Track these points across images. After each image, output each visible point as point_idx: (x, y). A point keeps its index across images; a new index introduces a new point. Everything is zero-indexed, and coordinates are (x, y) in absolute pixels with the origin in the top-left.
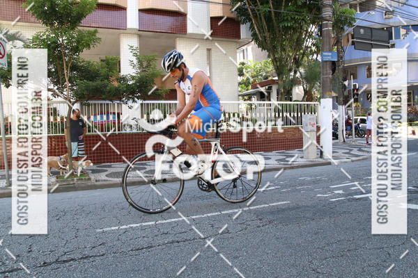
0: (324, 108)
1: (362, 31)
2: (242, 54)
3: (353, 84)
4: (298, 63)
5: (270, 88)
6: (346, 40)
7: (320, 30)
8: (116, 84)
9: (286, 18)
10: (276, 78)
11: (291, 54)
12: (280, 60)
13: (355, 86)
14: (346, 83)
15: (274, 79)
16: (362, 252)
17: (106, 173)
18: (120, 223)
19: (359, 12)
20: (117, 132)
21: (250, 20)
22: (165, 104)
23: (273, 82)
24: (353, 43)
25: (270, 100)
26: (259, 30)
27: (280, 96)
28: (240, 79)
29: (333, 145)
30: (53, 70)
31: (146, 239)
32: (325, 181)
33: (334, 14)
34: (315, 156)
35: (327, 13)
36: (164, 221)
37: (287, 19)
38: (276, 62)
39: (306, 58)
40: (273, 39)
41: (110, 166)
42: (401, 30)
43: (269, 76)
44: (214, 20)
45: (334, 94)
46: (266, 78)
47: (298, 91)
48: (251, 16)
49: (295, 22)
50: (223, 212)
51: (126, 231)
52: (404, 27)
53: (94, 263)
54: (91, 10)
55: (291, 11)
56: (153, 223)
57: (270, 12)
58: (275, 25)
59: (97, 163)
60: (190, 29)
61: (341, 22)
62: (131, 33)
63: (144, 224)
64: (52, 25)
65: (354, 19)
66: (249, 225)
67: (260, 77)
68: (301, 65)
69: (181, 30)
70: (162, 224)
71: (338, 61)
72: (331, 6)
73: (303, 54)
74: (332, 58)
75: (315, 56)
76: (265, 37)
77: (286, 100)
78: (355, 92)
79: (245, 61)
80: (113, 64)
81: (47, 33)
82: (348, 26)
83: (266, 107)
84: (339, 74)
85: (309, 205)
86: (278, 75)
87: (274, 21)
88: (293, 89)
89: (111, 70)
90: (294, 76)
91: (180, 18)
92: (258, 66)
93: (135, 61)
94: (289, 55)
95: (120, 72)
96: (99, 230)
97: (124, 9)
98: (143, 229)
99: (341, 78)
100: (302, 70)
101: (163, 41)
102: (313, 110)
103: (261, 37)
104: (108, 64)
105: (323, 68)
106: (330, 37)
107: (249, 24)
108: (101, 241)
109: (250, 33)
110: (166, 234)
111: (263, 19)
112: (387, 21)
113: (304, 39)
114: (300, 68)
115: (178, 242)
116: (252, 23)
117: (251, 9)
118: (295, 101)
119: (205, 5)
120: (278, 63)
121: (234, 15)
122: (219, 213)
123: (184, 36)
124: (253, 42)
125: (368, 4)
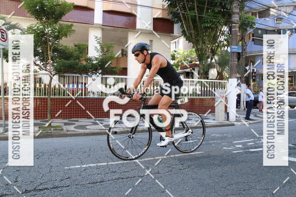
0: (231, 85)
1: (260, 31)
2: (174, 45)
3: (252, 68)
4: (214, 52)
5: (194, 69)
6: (248, 38)
7: (230, 30)
8: (84, 63)
9: (206, 20)
10: (198, 63)
11: (209, 46)
12: (201, 49)
13: (253, 70)
14: (247, 68)
15: (196, 63)
16: (254, 192)
17: (75, 126)
18: (82, 163)
19: (258, 18)
20: (83, 97)
21: (181, 21)
22: (118, 78)
23: (196, 65)
24: (253, 40)
25: (193, 78)
26: (187, 28)
27: (200, 76)
28: (172, 62)
29: (237, 111)
30: (41, 51)
31: (99, 175)
32: (230, 137)
33: (240, 19)
34: (223, 119)
35: (236, 18)
36: (114, 163)
37: (207, 22)
38: (198, 52)
39: (219, 49)
40: (197, 35)
41: (77, 121)
42: (287, 32)
43: (193, 61)
44: (155, 20)
45: (238, 76)
46: (191, 62)
47: (213, 73)
48: (182, 18)
49: (213, 24)
50: (156, 158)
51: (86, 169)
52: (290, 30)
53: (61, 192)
54: (69, 10)
55: (210, 16)
56: (106, 164)
57: (195, 16)
58: (199, 25)
59: (69, 118)
60: (138, 26)
61: (245, 25)
62: (97, 27)
63: (99, 164)
64: (41, 19)
65: (254, 23)
66: (174, 168)
67: (186, 61)
68: (216, 54)
69: (132, 26)
70: (112, 164)
71: (242, 52)
72: (238, 14)
73: (218, 46)
74: (238, 50)
75: (226, 48)
76: (191, 34)
77: (204, 78)
78: (254, 74)
79: (177, 50)
80: (83, 49)
81: (38, 25)
82: (250, 28)
83: (190, 83)
84: (242, 61)
85: (218, 155)
86: (200, 61)
87: (198, 22)
88: (210, 71)
89: (81, 53)
90: (211, 62)
91: (132, 18)
92: (186, 53)
93: (99, 47)
94: (207, 47)
95: (88, 54)
96: (66, 168)
97: (93, 10)
98: (98, 168)
99: (244, 64)
100: (216, 57)
101: (119, 33)
102: (223, 87)
103: (188, 33)
104: (79, 48)
105: (231, 57)
106: (237, 36)
107: (180, 24)
108: (67, 176)
109: (181, 30)
110: (114, 172)
111: (190, 21)
112: (278, 25)
113: (219, 35)
114: (215, 56)
115: (122, 179)
116: (182, 24)
117: (182, 13)
118: (210, 79)
119: (150, 10)
120: (200, 52)
121: (170, 17)
123: (134, 30)
124: (183, 37)
125: (264, 13)
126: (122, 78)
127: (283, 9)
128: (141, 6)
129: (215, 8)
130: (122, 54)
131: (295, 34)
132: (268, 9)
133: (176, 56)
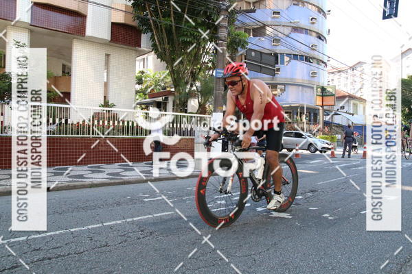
1: (253, 53)
2: (142, 63)
4: (194, 77)
5: (166, 99)
9: (185, 33)
10: (173, 90)
11: (188, 68)
12: (178, 72)
15: (171, 90)
19: (252, 37)
21: (151, 31)
22: (54, 108)
23: (170, 93)
25: (166, 111)
26: (159, 41)
27: (175, 107)
28: (138, 87)
32: (210, 191)
33: (229, 34)
35: (223, 33)
37: (187, 34)
38: (174, 74)
39: (202, 73)
40: (173, 52)
42: (285, 57)
43: (168, 87)
44: (115, 25)
46: (164, 88)
47: (193, 104)
48: (153, 27)
52: (288, 55)
56: (25, 238)
57: (171, 25)
58: (175, 38)
60: (89, 32)
61: (235, 44)
62: (20, 26)
63: (13, 240)
65: (247, 43)
66: (130, 237)
67: (158, 87)
68: (197, 79)
69: (79, 31)
70: (35, 239)
72: (226, 28)
73: (200, 69)
75: (211, 71)
76: (164, 49)
77: (181, 111)
79: (145, 70)
82: (242, 48)
86: (175, 87)
87: (174, 34)
88: (189, 101)
90: (190, 89)
91: (79, 19)
92: (158, 76)
94: (186, 68)
95: (4, 67)
100: (198, 84)
101: (59, 40)
103: (161, 48)
105: (216, 84)
107: (150, 34)
109: (151, 43)
110: (37, 250)
111: (164, 31)
112: (274, 48)
113: (202, 54)
114: (197, 82)
115: (50, 259)
116: (153, 34)
117: (153, 21)
118: (189, 113)
119: (107, 10)
120: (176, 75)
121: (136, 23)
122: (101, 225)
123: (81, 38)
124: (153, 52)
125: (259, 31)
126: (61, 108)
127: (280, 29)
128: (93, 3)
129: (198, 18)
130: (63, 72)
131: (294, 62)
132: (264, 26)
133: (143, 79)
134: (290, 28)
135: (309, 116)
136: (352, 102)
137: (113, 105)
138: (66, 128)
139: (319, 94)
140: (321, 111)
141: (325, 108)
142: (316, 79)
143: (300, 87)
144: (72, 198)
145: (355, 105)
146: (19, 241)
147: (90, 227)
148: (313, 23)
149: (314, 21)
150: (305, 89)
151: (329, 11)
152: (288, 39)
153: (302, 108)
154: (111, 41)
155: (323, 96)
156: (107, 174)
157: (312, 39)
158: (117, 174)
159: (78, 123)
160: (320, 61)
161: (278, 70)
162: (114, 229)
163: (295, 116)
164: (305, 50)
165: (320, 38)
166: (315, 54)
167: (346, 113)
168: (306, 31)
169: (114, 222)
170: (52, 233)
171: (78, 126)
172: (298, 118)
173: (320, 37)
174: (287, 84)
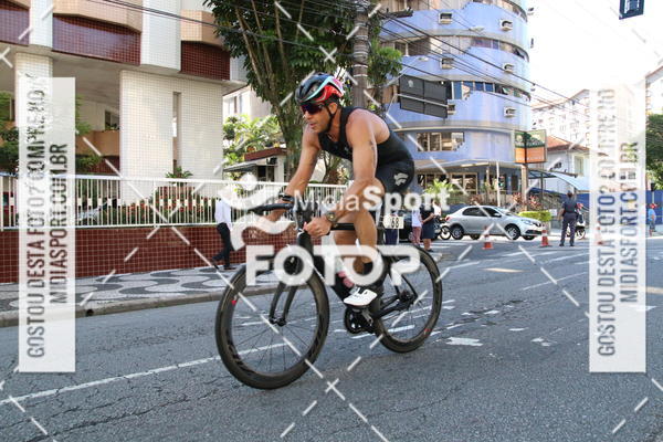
1: (411, 83)
2: (232, 105)
5: (274, 161)
6: (389, 94)
9: (300, 54)
10: (284, 146)
12: (291, 117)
15: (281, 146)
19: (407, 55)
23: (279, 150)
24: (399, 99)
25: (273, 180)
26: (259, 69)
27: (288, 175)
28: (227, 144)
33: (370, 52)
35: (361, 52)
36: (75, 387)
37: (303, 55)
38: (284, 120)
40: (281, 85)
42: (463, 87)
43: (275, 142)
44: (187, 46)
46: (270, 144)
48: (247, 46)
49: (315, 62)
52: (467, 83)
55: (308, 44)
56: (53, 392)
57: (277, 42)
58: (284, 62)
60: (146, 58)
61: (381, 68)
63: (34, 395)
65: (400, 66)
66: (221, 385)
67: (260, 142)
69: (131, 57)
70: (71, 392)
72: (366, 43)
76: (268, 80)
79: (238, 117)
82: (392, 74)
86: (287, 144)
87: (283, 57)
91: (130, 38)
92: (259, 125)
97: (26, 9)
101: (98, 73)
103: (262, 80)
106: (364, 89)
107: (243, 58)
109: (246, 72)
110: (74, 410)
111: (265, 52)
112: (444, 73)
115: (94, 424)
116: (248, 57)
117: (248, 36)
119: (173, 21)
120: (287, 122)
121: (220, 41)
122: (175, 367)
123: (135, 68)
124: (249, 87)
125: (419, 46)
126: (105, 181)
127: (453, 41)
128: (151, 10)
129: (320, 29)
130: (107, 124)
131: (476, 93)
132: (426, 38)
133: (235, 130)
134: (469, 40)
135: (504, 181)
136: (573, 155)
137: (189, 175)
138: (115, 213)
139: (520, 144)
140: (524, 172)
141: (530, 166)
142: (513, 121)
143: (489, 135)
144: (127, 324)
145: (579, 161)
146: (44, 397)
147: (157, 371)
148: (506, 30)
149: (507, 26)
150: (496, 137)
151: (532, 9)
152: (466, 57)
153: (493, 168)
154: (181, 72)
155: (525, 147)
156: (183, 286)
157: (506, 57)
158: (199, 285)
159: (133, 205)
160: (518, 91)
161: (452, 107)
162: (196, 373)
163: (482, 182)
164: (494, 74)
165: (518, 54)
166: (510, 80)
167: (565, 173)
168: (496, 43)
169: (196, 362)
170: (98, 382)
171: (133, 210)
172: (488, 184)
173: (518, 52)
174: (467, 130)
